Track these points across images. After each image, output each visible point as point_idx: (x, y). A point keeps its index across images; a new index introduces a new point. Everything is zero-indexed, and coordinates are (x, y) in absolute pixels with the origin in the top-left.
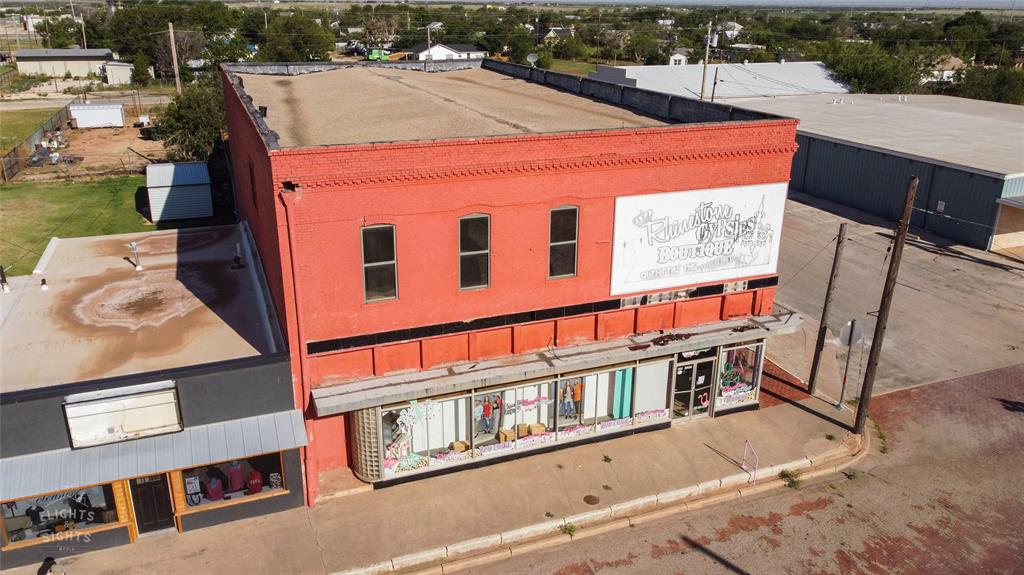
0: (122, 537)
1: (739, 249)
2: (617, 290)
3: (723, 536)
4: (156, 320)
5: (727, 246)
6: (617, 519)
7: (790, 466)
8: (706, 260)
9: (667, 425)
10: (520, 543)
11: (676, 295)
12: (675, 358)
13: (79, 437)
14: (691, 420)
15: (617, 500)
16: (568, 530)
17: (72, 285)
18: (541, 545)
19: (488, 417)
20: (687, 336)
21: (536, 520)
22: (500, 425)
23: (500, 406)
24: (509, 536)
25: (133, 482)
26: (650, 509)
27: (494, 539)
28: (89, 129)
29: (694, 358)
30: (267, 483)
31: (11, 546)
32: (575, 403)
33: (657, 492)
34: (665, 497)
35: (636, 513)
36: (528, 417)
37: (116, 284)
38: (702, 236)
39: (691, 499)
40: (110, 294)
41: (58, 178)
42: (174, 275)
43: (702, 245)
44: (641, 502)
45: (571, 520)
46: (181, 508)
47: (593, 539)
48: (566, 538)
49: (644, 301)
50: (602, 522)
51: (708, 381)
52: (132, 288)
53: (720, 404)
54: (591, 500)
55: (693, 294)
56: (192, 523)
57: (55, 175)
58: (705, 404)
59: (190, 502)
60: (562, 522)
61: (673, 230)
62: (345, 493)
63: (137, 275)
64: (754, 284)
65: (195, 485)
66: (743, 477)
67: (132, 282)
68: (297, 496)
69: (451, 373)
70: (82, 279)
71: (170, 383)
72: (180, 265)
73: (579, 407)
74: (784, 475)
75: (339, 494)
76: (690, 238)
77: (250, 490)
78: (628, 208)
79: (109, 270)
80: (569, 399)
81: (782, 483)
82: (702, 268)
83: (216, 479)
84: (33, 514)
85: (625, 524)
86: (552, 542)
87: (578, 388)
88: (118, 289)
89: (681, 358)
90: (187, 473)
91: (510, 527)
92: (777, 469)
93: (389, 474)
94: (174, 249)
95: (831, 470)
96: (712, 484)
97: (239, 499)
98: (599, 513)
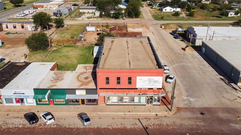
0: (80, 104)
1: (155, 84)
2: (137, 87)
3: (142, 119)
4: (87, 81)
5: (153, 84)
6: (132, 114)
7: (157, 113)
8: (150, 85)
9: (145, 105)
10: (119, 114)
11: (146, 89)
12: (146, 97)
13: (77, 94)
14: (150, 105)
15: (132, 112)
16: (125, 114)
17: (79, 74)
18: (121, 115)
19: (121, 99)
20: (147, 94)
21: (122, 112)
22: (123, 101)
23: (123, 98)
24: (118, 113)
25: (81, 99)
26: (136, 114)
27: (116, 113)
28: (89, 31)
29: (149, 97)
30: (94, 102)
31: (70, 103)
32: (133, 100)
33: (137, 112)
34: (138, 113)
35: (134, 114)
36: (127, 101)
37: (84, 74)
39: (142, 114)
40: (83, 75)
41: (82, 45)
42: (91, 74)
43: (149, 83)
44: (135, 113)
45: (126, 113)
46: (85, 103)
47: (127, 116)
48: (124, 115)
49: (141, 89)
50: (130, 114)
51: (152, 100)
52: (85, 75)
53: (154, 104)
54: (129, 112)
55: (148, 89)
56: (86, 105)
57: (82, 44)
58: (152, 103)
59: (87, 102)
60: (124, 113)
61: (145, 81)
62: (103, 105)
63: (86, 73)
64: (158, 89)
65: (87, 101)
66: (150, 113)
67: (85, 74)
68: (97, 104)
69: (115, 94)
70: (81, 73)
71: (85, 90)
72: (92, 72)
73: (134, 100)
74: (156, 114)
75: (102, 105)
76: (148, 82)
77: (93, 102)
78: (138, 78)
79: (84, 71)
80: (132, 99)
81: (155, 115)
82: (150, 86)
83: (90, 101)
84: (72, 100)
85: (132, 115)
86: (123, 115)
87: (133, 98)
88: (84, 75)
89: (147, 97)
90: (86, 99)
91: (118, 112)
92: (155, 113)
93: (108, 104)
94: (92, 69)
95: (163, 115)
96: (146, 113)
97: (91, 103)
98: (129, 113)
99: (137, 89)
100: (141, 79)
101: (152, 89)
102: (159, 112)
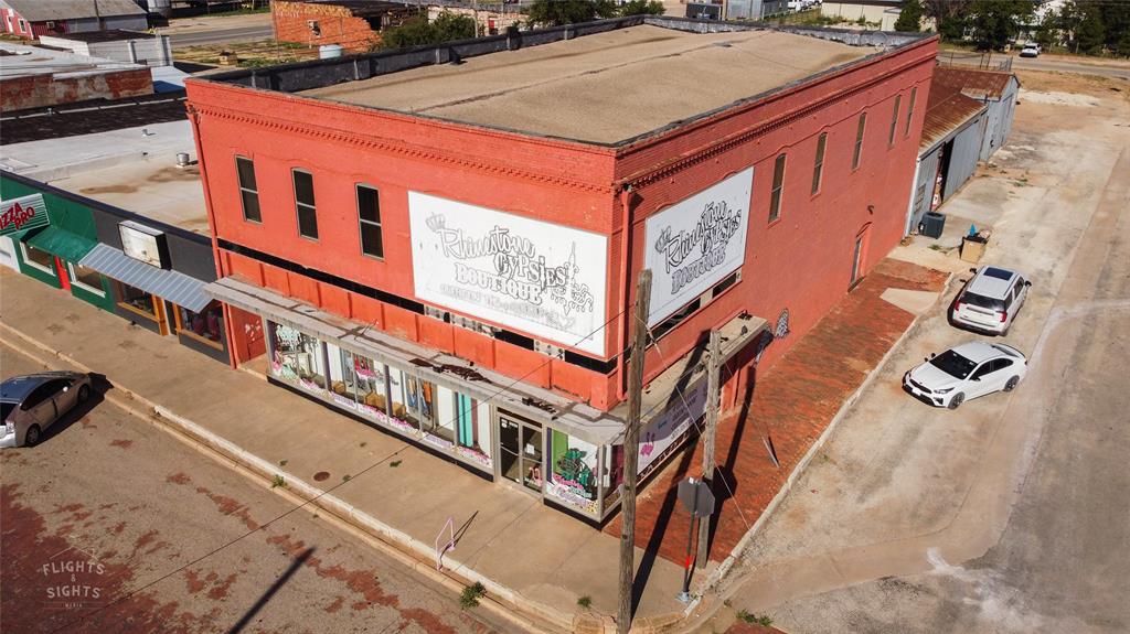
2: (421, 293)
5: (533, 294)
6: (314, 503)
7: (487, 584)
8: (510, 299)
9: (489, 478)
11: (480, 328)
12: (495, 407)
13: (127, 247)
14: (521, 490)
29: (516, 416)
31: (124, 304)
34: (358, 515)
38: (502, 269)
39: (379, 536)
43: (503, 279)
44: (339, 504)
45: (287, 477)
48: (268, 485)
49: (447, 317)
51: (539, 455)
53: (551, 492)
54: (319, 478)
55: (499, 335)
56: (182, 339)
58: (537, 482)
60: (281, 474)
62: (253, 373)
73: (431, 409)
74: (476, 588)
75: (250, 371)
77: (212, 337)
78: (419, 206)
80: (421, 395)
81: (462, 591)
82: (506, 307)
83: (199, 318)
85: (313, 510)
86: (261, 481)
87: (428, 388)
89: (497, 413)
91: (255, 451)
95: (526, 624)
98: (315, 492)
99: (418, 307)
100: (437, 224)
101: (526, 342)
102: (506, 582)
